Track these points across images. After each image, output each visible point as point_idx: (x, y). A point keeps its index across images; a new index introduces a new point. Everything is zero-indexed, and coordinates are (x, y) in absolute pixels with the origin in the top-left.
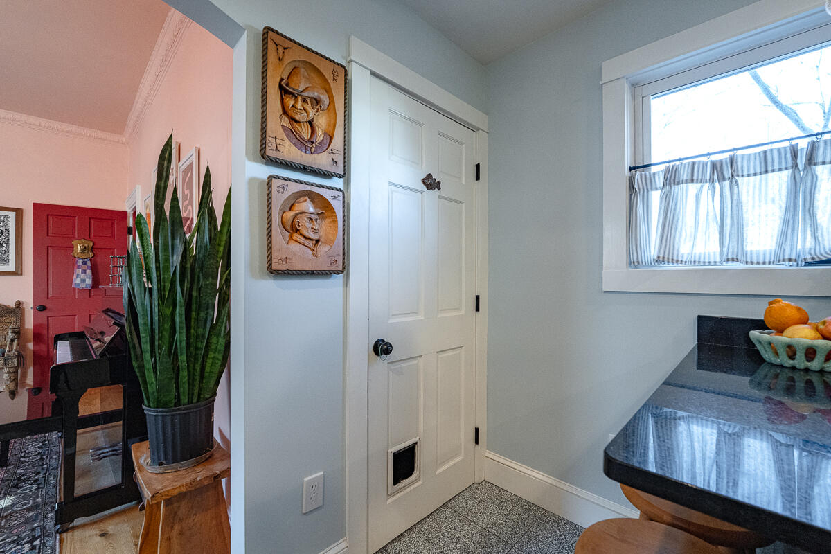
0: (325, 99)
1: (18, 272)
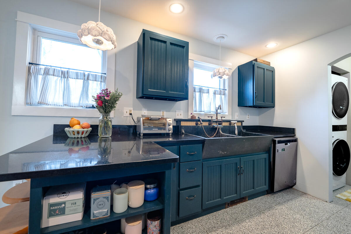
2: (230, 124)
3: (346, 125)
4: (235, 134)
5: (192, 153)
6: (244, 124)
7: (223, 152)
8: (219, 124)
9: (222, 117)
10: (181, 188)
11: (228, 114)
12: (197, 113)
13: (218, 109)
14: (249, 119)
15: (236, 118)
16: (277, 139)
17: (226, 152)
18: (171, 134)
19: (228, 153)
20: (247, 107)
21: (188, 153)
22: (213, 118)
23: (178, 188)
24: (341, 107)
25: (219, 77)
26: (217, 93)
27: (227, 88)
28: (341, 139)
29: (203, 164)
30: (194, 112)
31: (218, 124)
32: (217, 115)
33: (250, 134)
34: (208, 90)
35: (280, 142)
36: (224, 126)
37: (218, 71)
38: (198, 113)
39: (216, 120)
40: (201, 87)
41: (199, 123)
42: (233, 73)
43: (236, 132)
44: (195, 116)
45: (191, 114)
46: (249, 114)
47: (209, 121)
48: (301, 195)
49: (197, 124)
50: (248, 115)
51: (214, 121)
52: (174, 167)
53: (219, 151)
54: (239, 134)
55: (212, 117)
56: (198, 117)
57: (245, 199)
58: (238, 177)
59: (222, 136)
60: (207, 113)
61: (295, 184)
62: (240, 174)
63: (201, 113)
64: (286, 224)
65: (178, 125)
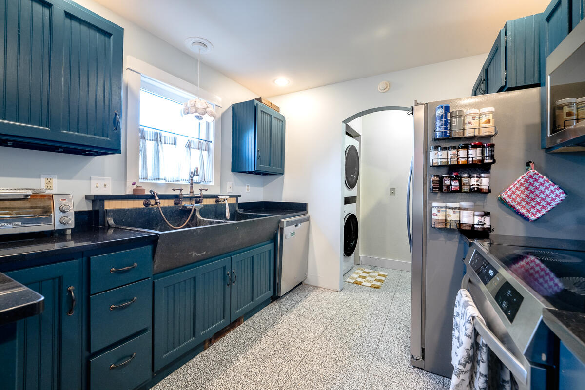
2: (217, 201)
3: (356, 197)
4: (225, 218)
5: (126, 268)
6: (241, 200)
7: (198, 254)
8: (197, 203)
9: (201, 190)
10: (93, 350)
11: (213, 184)
12: (149, 181)
13: (194, 175)
14: (249, 191)
15: (228, 191)
16: (285, 220)
17: (205, 253)
18: (69, 232)
19: (209, 253)
20: (245, 172)
21: (113, 269)
22: (183, 192)
23: (86, 354)
24: (352, 176)
25: (197, 117)
26: (192, 146)
27: (212, 138)
28: (352, 213)
29: (155, 283)
30: (141, 181)
31: (193, 202)
32: (192, 187)
33: (250, 215)
34: (175, 138)
35: (289, 224)
36: (204, 205)
37: (194, 106)
38: (151, 181)
39: (189, 195)
40: (159, 131)
41: (152, 202)
42: (223, 115)
43: (228, 214)
44: (143, 187)
45: (134, 184)
46: (248, 184)
47: (176, 197)
48: (312, 291)
49: (147, 205)
50: (248, 186)
51: (185, 198)
52: (70, 311)
53: (190, 254)
54: (232, 217)
55: (181, 190)
56: (151, 191)
57: (239, 321)
58: (228, 289)
59: (201, 223)
60: (172, 182)
61: (306, 277)
62: (230, 284)
63: (158, 182)
64: (294, 340)
65: (97, 208)
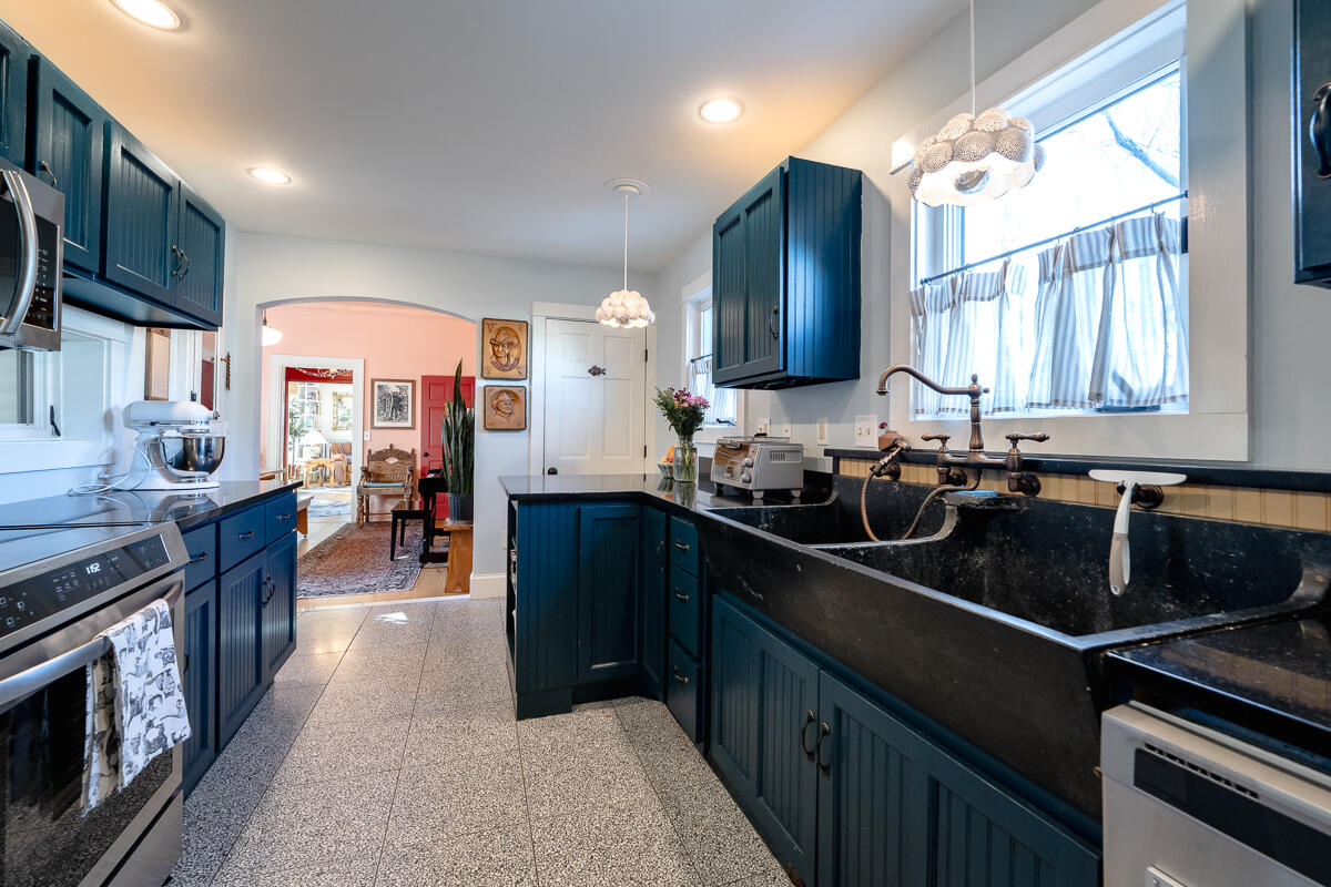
0: (516, 341)
1: (413, 428)
5: (683, 546)
7: (751, 588)
9: (1014, 440)
17: (761, 597)
18: (758, 495)
30: (913, 418)
32: (976, 428)
38: (930, 418)
39: (967, 458)
45: (882, 426)
53: (738, 577)
55: (943, 440)
